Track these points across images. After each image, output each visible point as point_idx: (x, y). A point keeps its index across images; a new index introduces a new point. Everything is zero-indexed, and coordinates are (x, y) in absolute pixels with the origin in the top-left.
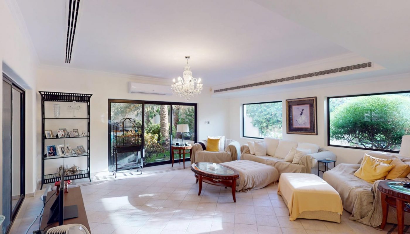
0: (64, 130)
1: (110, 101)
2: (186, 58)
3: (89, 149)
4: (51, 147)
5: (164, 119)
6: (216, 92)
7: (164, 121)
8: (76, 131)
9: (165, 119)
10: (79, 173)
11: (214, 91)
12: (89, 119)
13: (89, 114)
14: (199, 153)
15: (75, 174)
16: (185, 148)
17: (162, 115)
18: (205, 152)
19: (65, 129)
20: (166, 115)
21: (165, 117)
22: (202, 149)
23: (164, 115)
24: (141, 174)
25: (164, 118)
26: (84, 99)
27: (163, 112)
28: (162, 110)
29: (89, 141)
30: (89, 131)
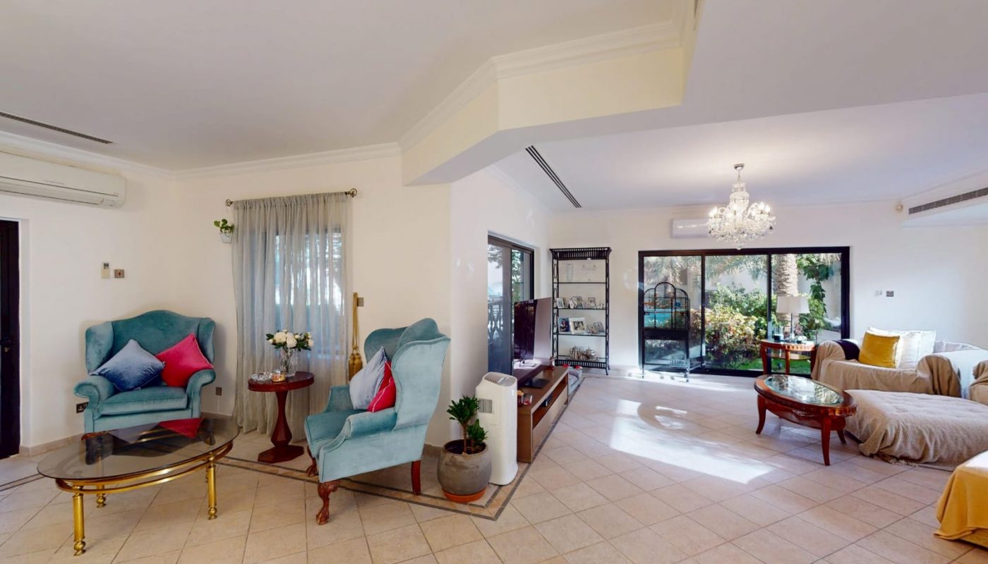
0: (579, 299)
1: (643, 254)
2: (736, 168)
3: (607, 327)
4: (564, 319)
5: (783, 285)
6: (914, 212)
7: (785, 290)
8: (593, 300)
9: (787, 285)
10: (594, 360)
11: (908, 211)
12: (607, 283)
13: (607, 275)
14: (830, 365)
15: (590, 360)
16: (789, 347)
17: (780, 276)
18: (853, 363)
19: (581, 298)
20: (789, 275)
21: (788, 281)
22: (844, 356)
23: (786, 275)
24: (687, 381)
25: (784, 283)
26: (602, 254)
27: (783, 268)
28: (780, 265)
29: (607, 316)
30: (607, 301)
